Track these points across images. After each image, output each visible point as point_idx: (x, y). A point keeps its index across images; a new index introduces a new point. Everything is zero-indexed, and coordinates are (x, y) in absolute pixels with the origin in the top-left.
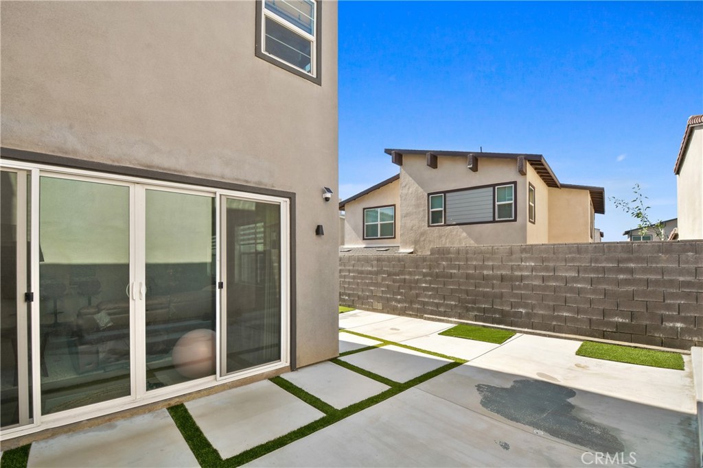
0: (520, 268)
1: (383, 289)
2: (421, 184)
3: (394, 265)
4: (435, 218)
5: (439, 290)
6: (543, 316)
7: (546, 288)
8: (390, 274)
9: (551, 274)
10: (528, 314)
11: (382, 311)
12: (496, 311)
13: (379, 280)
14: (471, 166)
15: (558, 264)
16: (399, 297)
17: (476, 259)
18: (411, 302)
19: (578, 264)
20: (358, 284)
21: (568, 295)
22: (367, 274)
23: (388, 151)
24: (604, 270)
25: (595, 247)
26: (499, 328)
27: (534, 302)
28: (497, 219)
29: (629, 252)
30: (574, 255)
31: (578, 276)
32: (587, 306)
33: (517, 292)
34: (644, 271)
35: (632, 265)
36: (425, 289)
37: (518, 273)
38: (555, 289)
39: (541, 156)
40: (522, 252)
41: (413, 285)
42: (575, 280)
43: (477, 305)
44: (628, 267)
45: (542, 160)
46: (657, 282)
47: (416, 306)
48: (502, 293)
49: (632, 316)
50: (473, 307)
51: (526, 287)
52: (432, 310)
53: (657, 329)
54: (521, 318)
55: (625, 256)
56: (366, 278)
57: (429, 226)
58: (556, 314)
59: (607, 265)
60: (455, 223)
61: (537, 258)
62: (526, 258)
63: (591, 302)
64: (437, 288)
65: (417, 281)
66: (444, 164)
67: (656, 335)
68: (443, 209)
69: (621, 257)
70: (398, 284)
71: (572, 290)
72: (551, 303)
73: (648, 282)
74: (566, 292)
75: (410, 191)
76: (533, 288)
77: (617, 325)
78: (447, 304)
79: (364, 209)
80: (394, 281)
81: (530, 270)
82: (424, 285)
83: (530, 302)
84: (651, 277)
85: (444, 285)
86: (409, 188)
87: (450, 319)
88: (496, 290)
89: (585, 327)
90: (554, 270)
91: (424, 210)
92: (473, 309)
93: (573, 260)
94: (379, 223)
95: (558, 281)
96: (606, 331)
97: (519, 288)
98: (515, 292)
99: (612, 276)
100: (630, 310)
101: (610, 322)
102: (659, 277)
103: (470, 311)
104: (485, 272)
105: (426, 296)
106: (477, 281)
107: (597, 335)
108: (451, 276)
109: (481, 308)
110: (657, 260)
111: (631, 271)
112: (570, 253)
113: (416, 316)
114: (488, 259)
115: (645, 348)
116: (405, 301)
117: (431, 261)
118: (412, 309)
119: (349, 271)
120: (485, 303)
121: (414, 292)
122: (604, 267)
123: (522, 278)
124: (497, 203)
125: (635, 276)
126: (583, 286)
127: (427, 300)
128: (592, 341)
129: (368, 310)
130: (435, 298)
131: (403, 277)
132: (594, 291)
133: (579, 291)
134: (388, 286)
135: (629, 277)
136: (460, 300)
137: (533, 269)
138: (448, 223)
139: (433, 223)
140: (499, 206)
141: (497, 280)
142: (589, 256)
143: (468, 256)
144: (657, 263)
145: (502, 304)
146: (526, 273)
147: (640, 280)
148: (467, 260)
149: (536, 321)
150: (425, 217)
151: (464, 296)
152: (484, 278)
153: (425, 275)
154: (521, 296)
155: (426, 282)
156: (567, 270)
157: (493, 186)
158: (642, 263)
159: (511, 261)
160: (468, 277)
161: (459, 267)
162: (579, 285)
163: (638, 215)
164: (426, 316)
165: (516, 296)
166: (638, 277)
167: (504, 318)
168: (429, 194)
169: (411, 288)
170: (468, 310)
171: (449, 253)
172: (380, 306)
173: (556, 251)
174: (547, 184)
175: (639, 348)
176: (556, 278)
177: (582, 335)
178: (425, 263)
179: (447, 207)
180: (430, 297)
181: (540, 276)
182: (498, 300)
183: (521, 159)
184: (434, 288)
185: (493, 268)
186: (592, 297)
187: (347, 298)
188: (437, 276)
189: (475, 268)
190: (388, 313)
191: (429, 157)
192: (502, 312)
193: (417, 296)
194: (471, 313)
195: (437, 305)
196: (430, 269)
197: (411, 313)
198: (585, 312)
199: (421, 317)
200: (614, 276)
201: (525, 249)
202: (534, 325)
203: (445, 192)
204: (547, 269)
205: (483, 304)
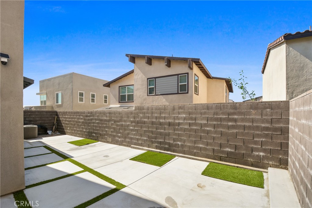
0: (178, 118)
1: (112, 130)
2: (144, 73)
3: (117, 116)
4: (151, 91)
5: (139, 131)
6: (189, 147)
7: (191, 130)
8: (115, 121)
9: (194, 122)
10: (182, 145)
11: (111, 143)
12: (165, 143)
13: (110, 125)
14: (166, 64)
15: (197, 116)
16: (119, 135)
17: (156, 113)
18: (125, 138)
19: (207, 116)
20: (100, 127)
21: (202, 134)
22: (104, 121)
23: (127, 55)
24: (221, 120)
25: (216, 105)
26: (167, 153)
27: (185, 138)
28: (179, 92)
29: (234, 109)
30: (205, 111)
31: (208, 123)
32: (212, 141)
33: (177, 132)
34: (243, 120)
35: (236, 117)
36: (132, 130)
37: (177, 121)
38: (196, 131)
39: (199, 59)
40: (179, 109)
41: (126, 128)
42: (206, 125)
43: (157, 140)
44: (233, 118)
45: (200, 61)
46: (249, 127)
47: (128, 140)
48: (169, 133)
49: (236, 147)
50: (155, 141)
51: (181, 129)
52: (135, 142)
53: (250, 156)
54: (178, 148)
55: (232, 111)
56: (104, 124)
57: (148, 95)
58: (196, 145)
59: (223, 117)
60: (160, 94)
61: (186, 112)
62: (181, 112)
63: (214, 138)
64: (138, 130)
65: (128, 126)
66: (155, 63)
67: (249, 160)
68: (154, 87)
69: (230, 112)
70: (119, 127)
71: (204, 131)
72: (194, 139)
73: (244, 127)
74: (201, 133)
75: (139, 77)
76: (185, 130)
77: (228, 153)
78: (142, 139)
79: (119, 87)
80: (117, 125)
81: (183, 119)
82: (131, 128)
83: (183, 138)
84: (246, 124)
85: (141, 128)
86: (138, 76)
87: (144, 148)
88: (166, 131)
89: (211, 153)
90: (195, 119)
91: (145, 87)
92: (155, 142)
93: (205, 113)
94: (126, 94)
95: (197, 126)
96: (222, 156)
97: (178, 130)
98: (176, 132)
99: (225, 123)
100: (235, 144)
101: (224, 151)
102: (251, 124)
103: (153, 143)
104: (161, 121)
105: (132, 134)
106: (157, 126)
107: (217, 159)
108: (144, 123)
109: (159, 141)
110: (249, 114)
111: (235, 120)
112: (203, 109)
113: (127, 146)
114: (163, 113)
115: (242, 168)
116: (122, 137)
117: (135, 114)
118: (126, 142)
119: (96, 120)
120: (161, 138)
121: (127, 132)
122: (221, 118)
123: (179, 124)
124: (179, 84)
125: (237, 123)
126: (210, 129)
127: (133, 137)
128: (214, 162)
129: (104, 142)
130: (137, 135)
131: (121, 123)
132: (216, 132)
133: (208, 132)
134: (114, 128)
135: (234, 124)
136: (148, 137)
137: (185, 119)
138: (157, 94)
139: (149, 94)
140: (180, 85)
141: (167, 125)
142: (212, 111)
143: (153, 111)
144: (250, 116)
145: (169, 140)
146: (181, 121)
147: (240, 126)
148: (152, 113)
149: (186, 149)
150: (146, 91)
151: (151, 135)
152: (161, 124)
153: (132, 122)
154: (179, 135)
155: (132, 126)
156: (202, 120)
157: (178, 75)
158: (241, 115)
159: (174, 114)
160: (153, 123)
161: (148, 118)
162: (208, 129)
163: (241, 88)
164: (132, 146)
165: (176, 134)
166: (239, 124)
167: (171, 148)
168: (148, 79)
169: (125, 130)
170: (152, 142)
171: (143, 109)
172: (110, 140)
173: (196, 108)
174: (206, 77)
175: (240, 167)
176: (196, 124)
177: (209, 158)
178: (132, 115)
179: (156, 85)
180: (134, 135)
181: (188, 123)
182: (167, 137)
183: (190, 61)
184: (136, 129)
185: (165, 118)
186: (215, 136)
187: (95, 135)
188: (138, 122)
189: (156, 118)
190: (114, 144)
191: (146, 59)
192: (169, 144)
193: (128, 134)
194: (154, 144)
195: (138, 140)
196: (134, 118)
197: (125, 144)
198: (211, 144)
199: (130, 147)
200: (226, 123)
201: (181, 107)
202: (185, 152)
203: (155, 78)
204: (191, 119)
205: (159, 139)
